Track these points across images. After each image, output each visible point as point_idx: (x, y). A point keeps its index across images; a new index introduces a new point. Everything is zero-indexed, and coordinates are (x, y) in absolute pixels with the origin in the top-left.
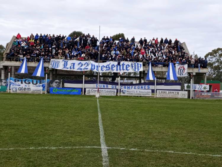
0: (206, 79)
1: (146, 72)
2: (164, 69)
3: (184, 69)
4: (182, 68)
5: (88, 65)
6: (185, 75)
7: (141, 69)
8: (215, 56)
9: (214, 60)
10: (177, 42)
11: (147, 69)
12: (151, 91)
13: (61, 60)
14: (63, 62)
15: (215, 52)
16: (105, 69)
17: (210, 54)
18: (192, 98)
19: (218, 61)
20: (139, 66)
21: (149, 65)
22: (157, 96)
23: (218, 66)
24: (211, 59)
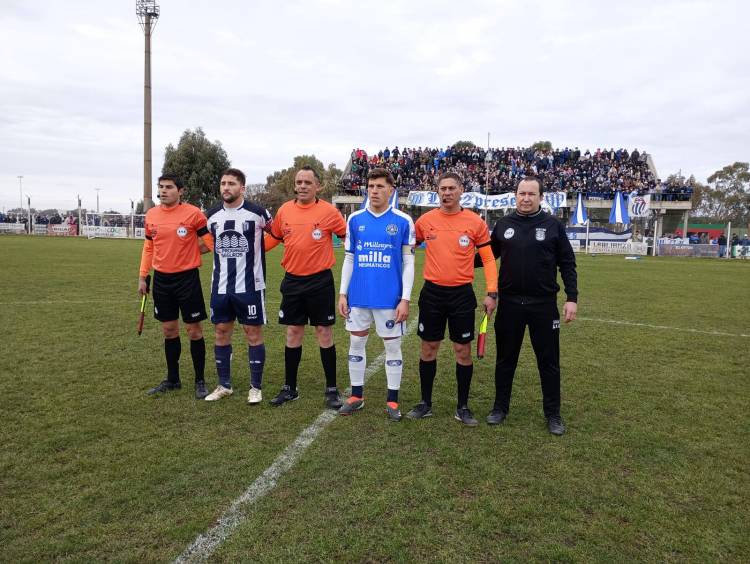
0: (686, 221)
1: (572, 209)
2: (606, 204)
3: (644, 203)
4: (640, 202)
5: (470, 198)
6: (646, 213)
7: (564, 204)
8: (728, 179)
9: (728, 185)
10: (636, 154)
11: (575, 204)
12: (579, 242)
13: (426, 193)
14: (430, 196)
15: (729, 170)
16: (499, 204)
17: (719, 174)
18: (656, 255)
19: (735, 187)
20: (560, 197)
21: (577, 198)
22: (591, 252)
23: (736, 196)
24: (721, 185)
